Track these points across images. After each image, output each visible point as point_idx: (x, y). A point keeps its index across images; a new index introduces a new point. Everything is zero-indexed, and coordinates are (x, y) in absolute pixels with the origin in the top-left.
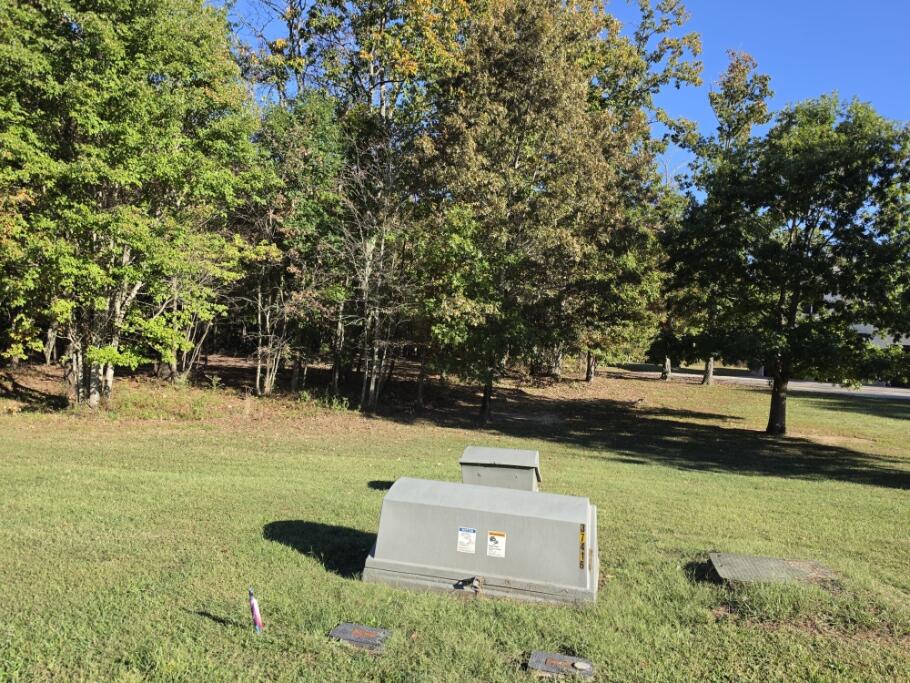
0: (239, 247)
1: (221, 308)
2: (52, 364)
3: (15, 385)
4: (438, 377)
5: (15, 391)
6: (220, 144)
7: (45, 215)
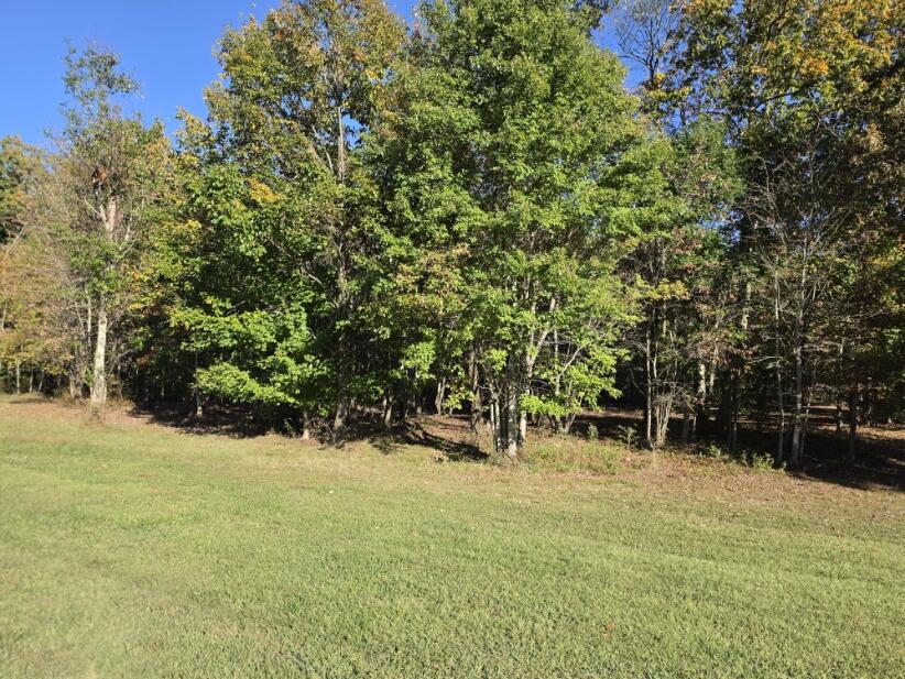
0: (640, 288)
1: (623, 352)
2: (443, 414)
3: (425, 434)
4: (834, 428)
5: (426, 439)
6: (631, 177)
7: (477, 267)
